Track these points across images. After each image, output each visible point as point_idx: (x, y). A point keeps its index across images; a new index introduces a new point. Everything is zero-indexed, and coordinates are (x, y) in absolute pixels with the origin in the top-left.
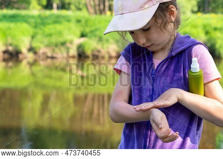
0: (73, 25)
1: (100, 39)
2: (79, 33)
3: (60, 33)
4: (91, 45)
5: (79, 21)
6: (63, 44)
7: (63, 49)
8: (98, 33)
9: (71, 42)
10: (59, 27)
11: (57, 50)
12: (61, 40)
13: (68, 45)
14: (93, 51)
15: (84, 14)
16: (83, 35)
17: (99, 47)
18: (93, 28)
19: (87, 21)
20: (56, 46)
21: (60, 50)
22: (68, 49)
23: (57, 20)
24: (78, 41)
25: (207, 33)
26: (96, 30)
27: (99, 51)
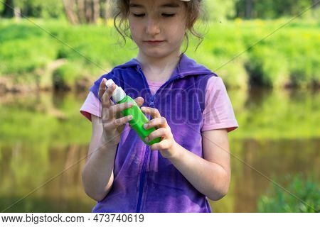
0: (45, 41)
1: (88, 62)
2: (54, 53)
3: (25, 54)
4: (74, 70)
5: (54, 35)
6: (31, 70)
7: (30, 78)
8: (84, 52)
9: (43, 67)
10: (23, 44)
11: (21, 79)
12: (26, 64)
13: (38, 71)
14: (76, 79)
15: (61, 23)
16: (61, 56)
17: (86, 73)
18: (76, 45)
19: (66, 35)
20: (20, 72)
21: (26, 79)
22: (38, 78)
23: (21, 34)
24: (53, 65)
25: (250, 49)
26: (81, 47)
27: (86, 80)
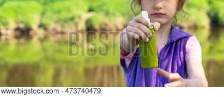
1: (107, 14)
2: (86, 8)
3: (69, 9)
4: (98, 19)
6: (72, 19)
7: (72, 25)
8: (105, 7)
9: (79, 17)
11: (66, 25)
12: (69, 15)
13: (77, 20)
14: (100, 25)
16: (90, 10)
17: (106, 20)
18: (100, 3)
20: (65, 21)
22: (76, 24)
24: (86, 16)
26: (103, 5)
27: (106, 25)
